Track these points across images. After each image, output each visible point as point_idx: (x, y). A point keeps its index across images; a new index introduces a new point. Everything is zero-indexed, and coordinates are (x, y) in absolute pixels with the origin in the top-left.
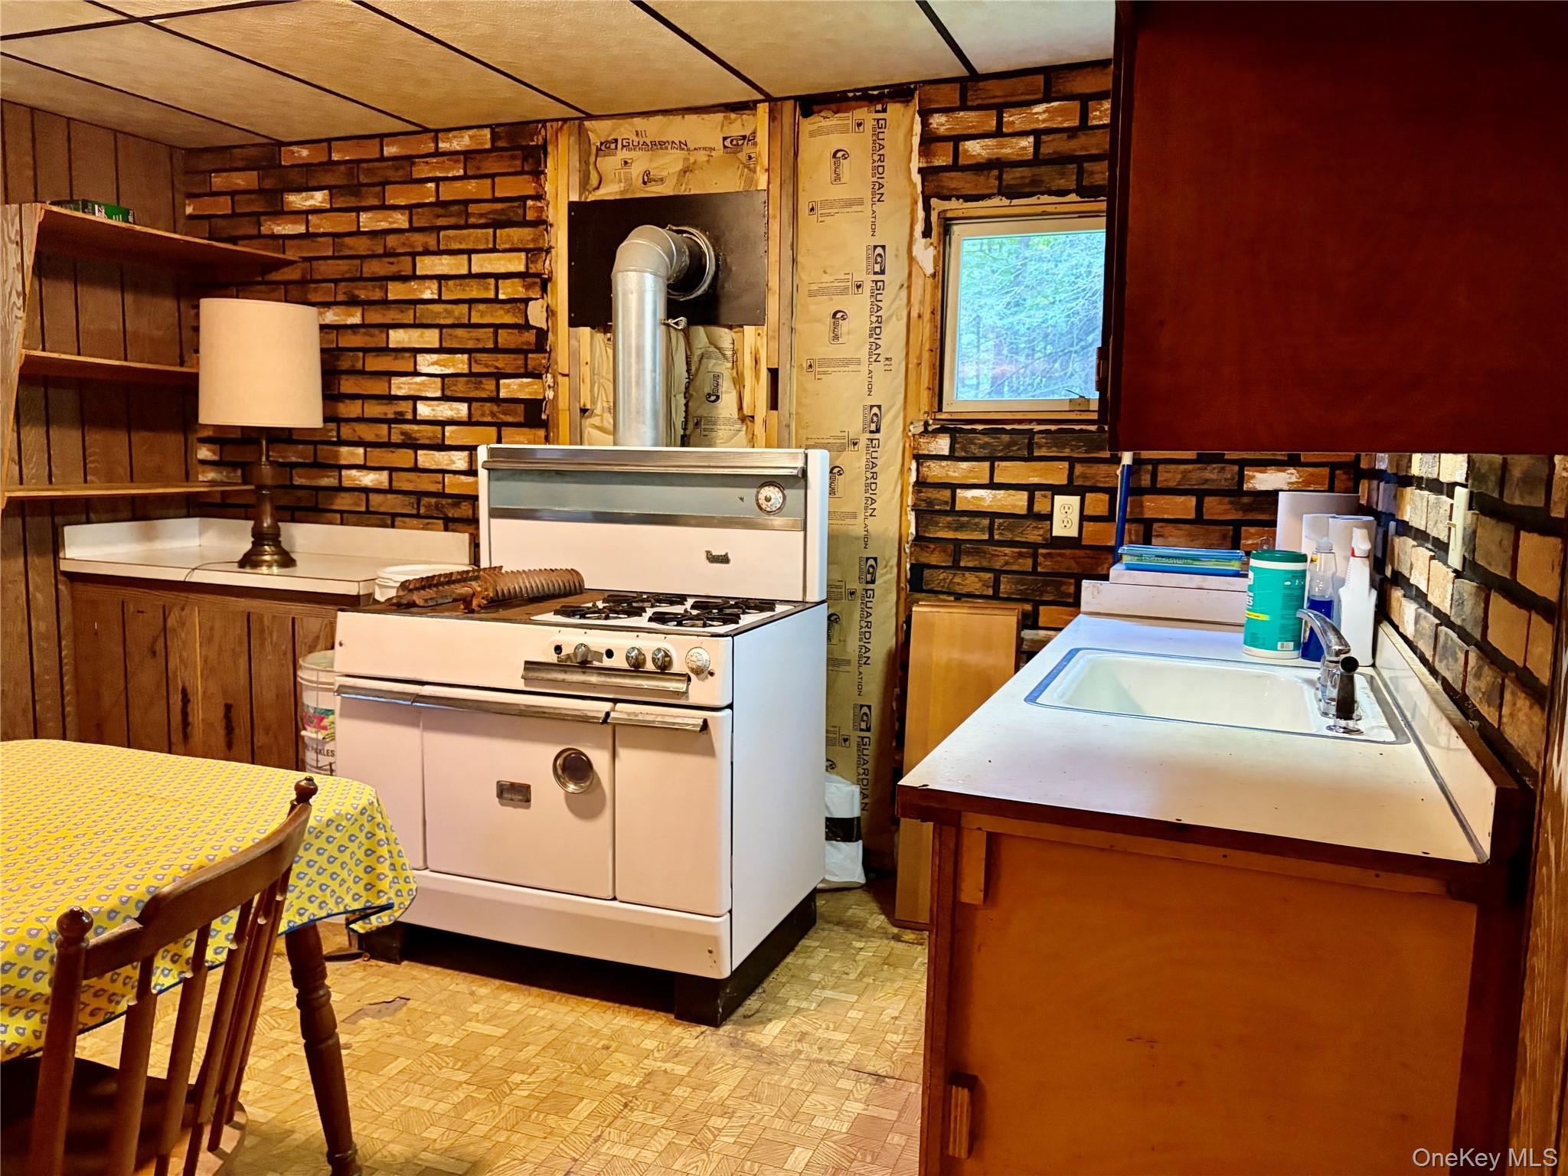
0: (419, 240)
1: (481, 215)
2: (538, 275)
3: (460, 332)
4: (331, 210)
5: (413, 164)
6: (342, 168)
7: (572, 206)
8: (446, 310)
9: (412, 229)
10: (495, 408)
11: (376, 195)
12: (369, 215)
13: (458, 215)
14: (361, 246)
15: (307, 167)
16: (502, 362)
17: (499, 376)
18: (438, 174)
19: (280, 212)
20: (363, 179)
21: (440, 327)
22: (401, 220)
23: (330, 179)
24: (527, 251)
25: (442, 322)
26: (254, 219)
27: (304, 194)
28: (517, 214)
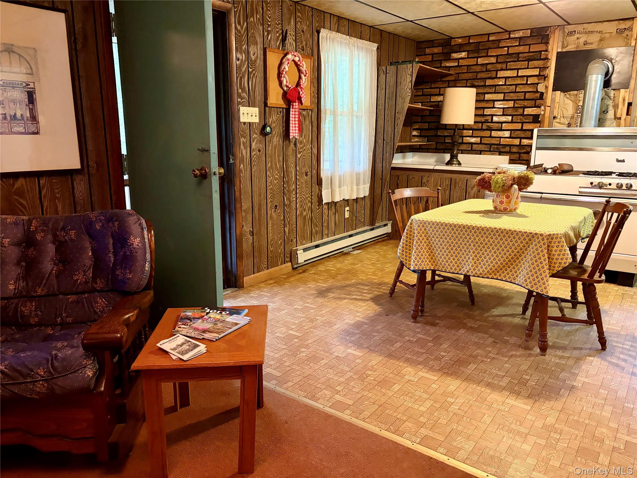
0: (499, 66)
1: (524, 57)
2: (543, 76)
3: (511, 94)
4: (468, 58)
5: (499, 42)
6: (473, 44)
7: (558, 53)
8: (507, 88)
9: (497, 62)
10: (522, 117)
11: (485, 53)
12: (482, 59)
13: (515, 57)
14: (478, 69)
15: (460, 45)
16: (526, 103)
17: (525, 107)
18: (509, 45)
19: (449, 59)
20: (480, 48)
21: (504, 93)
22: (493, 60)
23: (468, 48)
24: (540, 68)
25: (505, 91)
26: (439, 62)
27: (458, 53)
28: (538, 56)
